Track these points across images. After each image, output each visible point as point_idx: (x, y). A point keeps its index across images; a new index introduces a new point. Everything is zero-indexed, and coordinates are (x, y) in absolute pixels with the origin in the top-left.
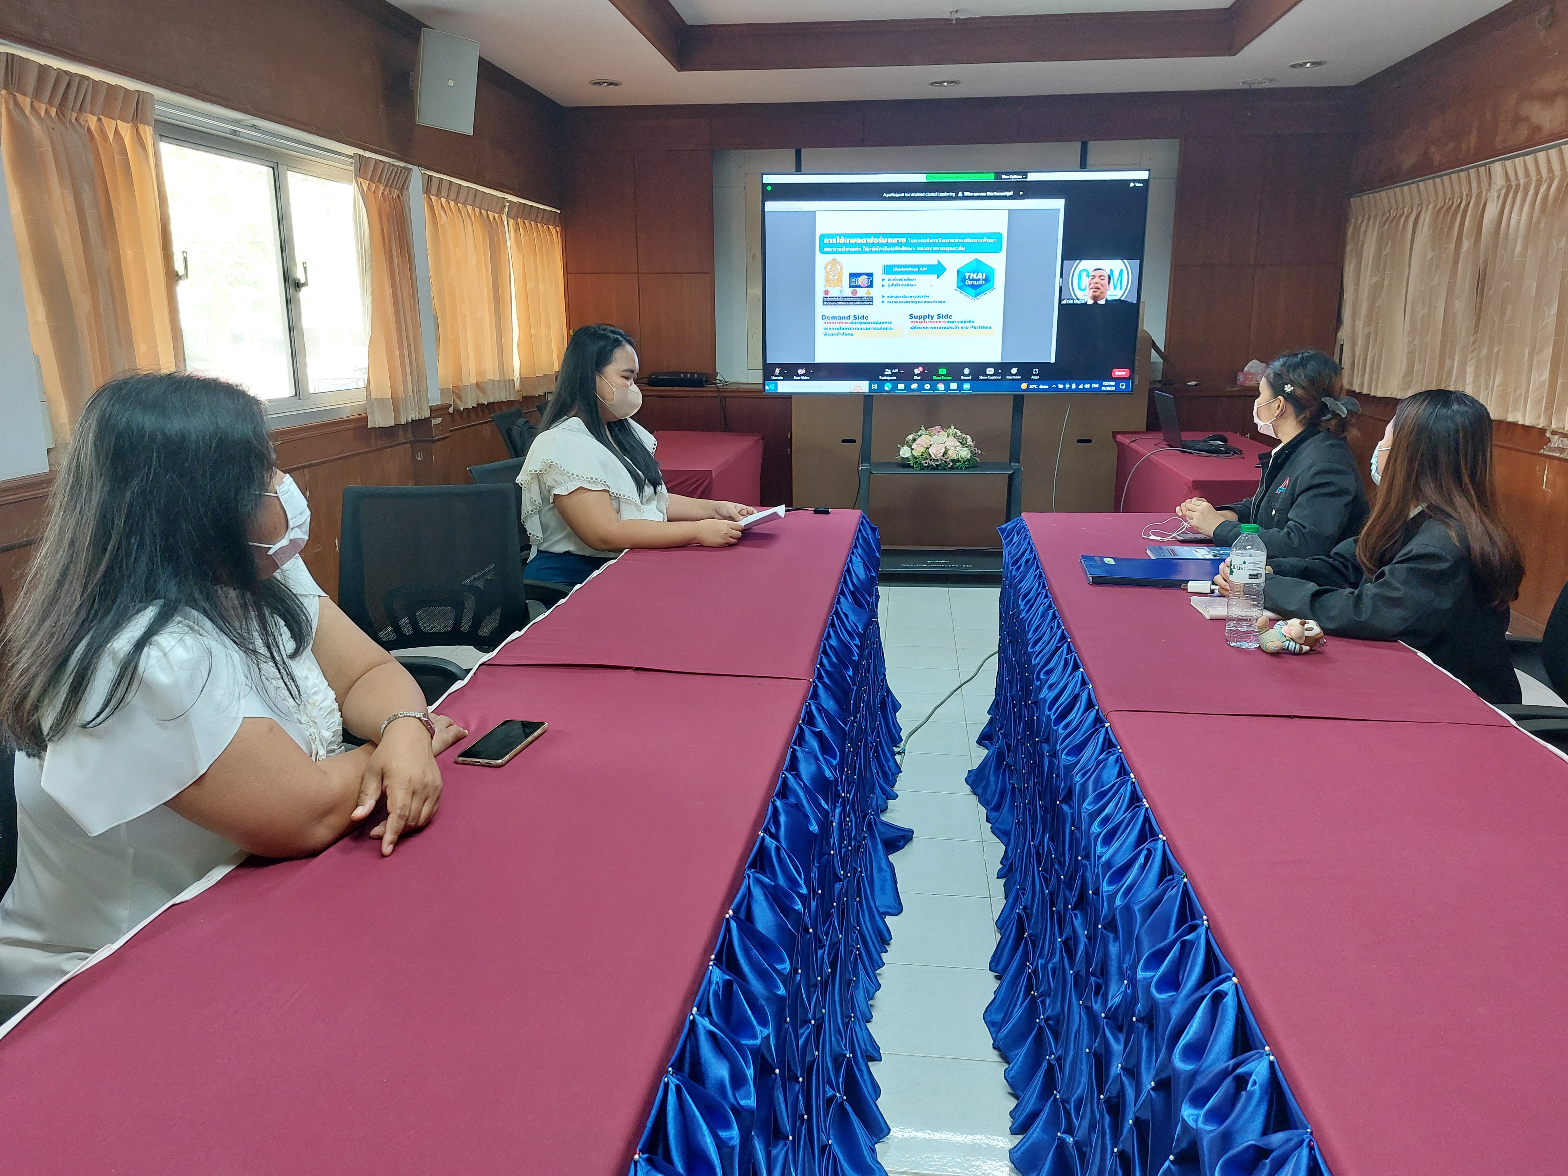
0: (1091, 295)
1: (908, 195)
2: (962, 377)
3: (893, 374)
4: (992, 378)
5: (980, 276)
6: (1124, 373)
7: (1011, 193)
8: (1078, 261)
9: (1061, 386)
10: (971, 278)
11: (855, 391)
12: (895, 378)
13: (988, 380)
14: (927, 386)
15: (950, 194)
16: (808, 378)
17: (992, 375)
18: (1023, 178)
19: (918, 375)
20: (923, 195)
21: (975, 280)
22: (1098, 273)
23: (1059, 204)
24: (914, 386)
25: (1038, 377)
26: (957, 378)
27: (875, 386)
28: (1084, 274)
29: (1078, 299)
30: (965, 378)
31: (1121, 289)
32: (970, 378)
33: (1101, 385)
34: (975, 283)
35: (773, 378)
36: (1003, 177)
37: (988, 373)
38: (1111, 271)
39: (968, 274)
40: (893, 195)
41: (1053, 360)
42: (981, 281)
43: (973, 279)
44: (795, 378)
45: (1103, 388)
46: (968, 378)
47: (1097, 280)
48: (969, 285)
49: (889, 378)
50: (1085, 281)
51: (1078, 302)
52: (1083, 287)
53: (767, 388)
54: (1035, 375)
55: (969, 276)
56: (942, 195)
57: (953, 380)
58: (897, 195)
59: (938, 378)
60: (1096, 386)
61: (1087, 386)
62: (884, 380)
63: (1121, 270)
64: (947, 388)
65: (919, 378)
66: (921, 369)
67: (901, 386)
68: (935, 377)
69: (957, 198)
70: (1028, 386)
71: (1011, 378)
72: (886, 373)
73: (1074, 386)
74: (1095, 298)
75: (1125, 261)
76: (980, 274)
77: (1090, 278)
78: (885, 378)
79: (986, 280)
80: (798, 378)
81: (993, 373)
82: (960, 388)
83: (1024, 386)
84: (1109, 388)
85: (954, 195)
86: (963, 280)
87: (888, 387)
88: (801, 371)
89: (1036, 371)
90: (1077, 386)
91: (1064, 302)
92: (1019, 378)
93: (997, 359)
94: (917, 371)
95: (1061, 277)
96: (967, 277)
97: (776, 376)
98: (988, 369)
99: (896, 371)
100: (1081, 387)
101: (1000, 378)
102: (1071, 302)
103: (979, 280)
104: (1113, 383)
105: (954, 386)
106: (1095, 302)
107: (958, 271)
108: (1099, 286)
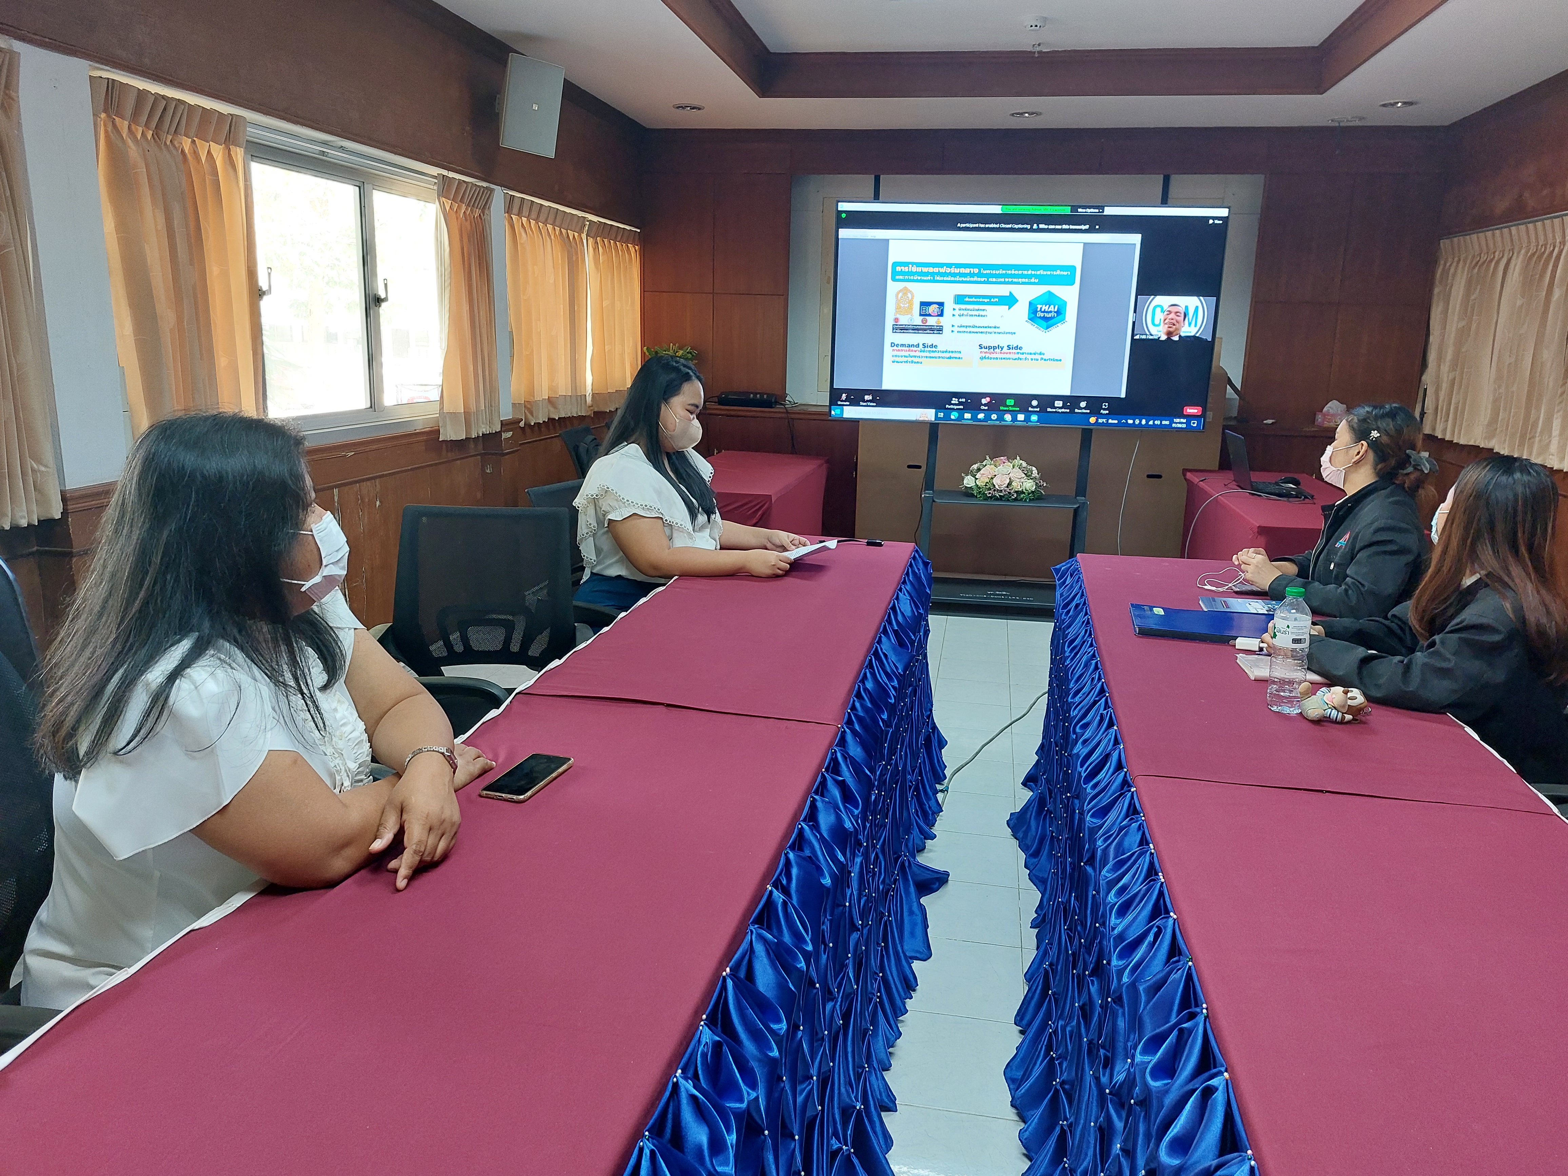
0: (1165, 330)
1: (982, 226)
2: (1030, 409)
3: (960, 404)
4: (1060, 411)
5: (1052, 308)
6: (1196, 411)
7: (1087, 227)
8: (1152, 297)
9: (1130, 422)
10: (1043, 310)
11: (920, 419)
12: (961, 407)
13: (1056, 412)
14: (994, 417)
15: (1025, 226)
16: (875, 404)
17: (1060, 408)
18: (1099, 212)
19: (985, 405)
20: (998, 226)
21: (1047, 312)
22: (1174, 309)
23: (1135, 239)
24: (981, 416)
25: (1107, 412)
26: (1024, 410)
27: (941, 415)
28: (1158, 310)
29: (1152, 335)
30: (1032, 409)
31: (1195, 326)
32: (1038, 409)
33: (1172, 422)
34: (1046, 315)
35: (839, 403)
36: (1080, 210)
37: (1056, 405)
38: (1186, 307)
39: (1039, 306)
40: (968, 225)
41: (1123, 395)
42: (1053, 314)
43: (1044, 312)
44: (861, 403)
45: (1174, 425)
46: (1036, 409)
47: (1172, 316)
48: (1040, 317)
49: (955, 407)
50: (1159, 316)
51: (1151, 337)
52: (1157, 322)
53: (833, 413)
54: (1105, 409)
55: (1041, 308)
56: (1016, 226)
57: (1020, 412)
58: (971, 226)
59: (1005, 409)
60: (1167, 423)
61: (1157, 422)
62: (950, 409)
63: (1197, 307)
64: (1014, 419)
65: (986, 408)
66: (988, 399)
67: (967, 416)
68: (1002, 408)
69: (1032, 230)
70: (1097, 420)
71: (1080, 411)
72: (952, 402)
73: (1144, 422)
74: (1169, 334)
75: (1201, 298)
76: (1052, 306)
77: (1166, 313)
78: (952, 407)
79: (1058, 313)
80: (864, 404)
81: (1061, 405)
82: (1027, 419)
83: (1093, 420)
84: (1180, 426)
85: (1029, 227)
86: (1035, 312)
87: (954, 415)
88: (867, 397)
89: (1105, 405)
90: (1147, 422)
91: (1137, 337)
92: (1088, 411)
93: (1067, 392)
94: (984, 401)
95: (1135, 312)
96: (1039, 310)
97: (842, 401)
98: (1056, 402)
99: (964, 400)
100: (1151, 423)
101: (1068, 411)
102: (1144, 337)
103: (1051, 312)
104: (1185, 421)
105: (1021, 417)
106: (1169, 338)
107: (1030, 303)
108: (1174, 321)
